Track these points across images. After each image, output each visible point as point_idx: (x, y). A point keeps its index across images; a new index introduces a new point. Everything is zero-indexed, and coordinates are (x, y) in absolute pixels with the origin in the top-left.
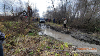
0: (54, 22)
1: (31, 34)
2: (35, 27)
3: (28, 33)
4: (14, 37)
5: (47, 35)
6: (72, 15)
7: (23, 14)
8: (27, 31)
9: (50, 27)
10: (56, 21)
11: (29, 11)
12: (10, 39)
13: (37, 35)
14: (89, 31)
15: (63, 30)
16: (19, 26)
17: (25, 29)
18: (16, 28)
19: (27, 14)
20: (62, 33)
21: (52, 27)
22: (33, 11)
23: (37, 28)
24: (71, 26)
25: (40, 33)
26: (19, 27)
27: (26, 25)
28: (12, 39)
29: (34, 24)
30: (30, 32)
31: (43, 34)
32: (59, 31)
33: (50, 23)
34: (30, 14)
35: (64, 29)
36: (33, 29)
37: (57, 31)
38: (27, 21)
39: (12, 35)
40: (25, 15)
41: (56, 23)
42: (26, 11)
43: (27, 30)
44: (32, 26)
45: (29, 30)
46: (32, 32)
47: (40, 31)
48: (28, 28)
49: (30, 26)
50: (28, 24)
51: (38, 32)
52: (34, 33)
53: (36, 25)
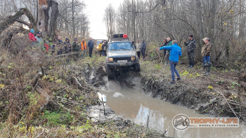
1: (53, 116)
2: (72, 82)
5: (127, 124)
7: (16, 25)
8: (36, 102)
13: (83, 120)
15: (208, 98)
16: (3, 83)
17: (29, 94)
19: (34, 23)
20: (202, 111)
21: (150, 81)
23: (80, 88)
25: (95, 114)
26: (2, 86)
29: (68, 68)
30: (51, 107)
31: (111, 116)
34: (46, 24)
36: (61, 93)
38: (35, 58)
43: (35, 99)
44: (60, 80)
45: (47, 99)
46: (59, 106)
47: (95, 104)
48: (40, 90)
49: (49, 79)
50: (42, 69)
51: (88, 106)
52: (69, 110)
53: (77, 76)
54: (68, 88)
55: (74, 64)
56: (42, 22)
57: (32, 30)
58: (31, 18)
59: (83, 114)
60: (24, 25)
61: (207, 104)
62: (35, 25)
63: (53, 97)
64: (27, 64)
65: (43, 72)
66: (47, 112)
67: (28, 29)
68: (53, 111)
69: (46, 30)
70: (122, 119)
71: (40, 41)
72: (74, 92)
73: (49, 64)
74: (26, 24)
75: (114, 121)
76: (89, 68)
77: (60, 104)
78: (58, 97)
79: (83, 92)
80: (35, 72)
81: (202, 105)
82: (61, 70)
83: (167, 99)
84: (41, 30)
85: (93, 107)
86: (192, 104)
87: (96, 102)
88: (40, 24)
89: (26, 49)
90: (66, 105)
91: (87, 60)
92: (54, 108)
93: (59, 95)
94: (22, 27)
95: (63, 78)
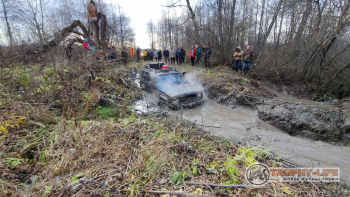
1: (105, 111)
2: (120, 82)
3: (94, 108)
4: (39, 127)
5: (165, 115)
6: (257, 32)
7: (72, 36)
11: (96, 23)
12: (24, 134)
13: (129, 113)
14: (321, 93)
15: (227, 92)
16: (60, 83)
17: (83, 93)
18: (47, 89)
22: (110, 22)
23: (127, 87)
24: (254, 77)
26: (60, 87)
27: (85, 78)
28: (30, 135)
29: (117, 71)
30: (103, 103)
34: (97, 34)
36: (111, 91)
39: (33, 119)
40: (82, 38)
42: (85, 21)
43: (90, 96)
45: (99, 97)
46: (109, 101)
47: (139, 100)
48: (93, 89)
49: (100, 80)
51: (134, 101)
52: (119, 105)
53: (124, 77)
54: (118, 87)
55: (122, 68)
56: (94, 32)
58: (84, 29)
59: (130, 107)
62: (88, 35)
63: (104, 95)
64: (82, 68)
66: (100, 107)
68: (104, 106)
69: (98, 39)
70: (161, 111)
71: (93, 48)
72: (122, 90)
74: (80, 34)
76: (136, 70)
79: (130, 90)
81: (222, 97)
82: (111, 73)
88: (92, 34)
91: (133, 65)
92: (105, 104)
93: (109, 93)
95: (112, 79)
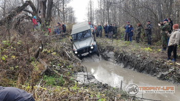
0: (129, 36)
1: (50, 79)
2: (63, 54)
3: (40, 76)
5: (105, 86)
8: (38, 69)
9: (116, 54)
10: (136, 34)
11: (44, 3)
15: (168, 68)
16: (14, 54)
17: (33, 63)
19: (35, 11)
20: (163, 78)
21: (121, 55)
23: (69, 59)
25: (80, 78)
26: (14, 57)
27: (34, 51)
30: (48, 73)
31: (92, 81)
32: (148, 72)
33: (115, 41)
35: (168, 62)
36: (56, 63)
37: (141, 70)
38: (37, 37)
41: (138, 40)
43: (38, 67)
44: (55, 53)
45: (46, 67)
46: (54, 72)
47: (80, 71)
48: (40, 60)
49: (46, 52)
50: (42, 45)
51: (75, 72)
52: (61, 75)
53: (67, 50)
54: (61, 59)
56: (42, 11)
57: (35, 16)
58: (33, 8)
59: (72, 78)
60: (28, 13)
61: (167, 73)
62: (36, 13)
63: (50, 65)
64: (31, 41)
65: (42, 47)
66: (46, 76)
67: (32, 16)
68: (50, 76)
69: (44, 17)
70: (101, 83)
72: (65, 62)
73: (47, 41)
74: (30, 12)
75: (95, 84)
77: (55, 71)
78: (54, 66)
79: (72, 62)
80: (36, 47)
81: (162, 73)
82: (55, 46)
83: (135, 68)
84: (40, 17)
85: (79, 73)
86: (154, 72)
87: (81, 70)
88: (40, 12)
89: (30, 31)
90: (59, 71)
92: (50, 74)
93: (54, 64)
94: (27, 15)
95: (57, 51)
